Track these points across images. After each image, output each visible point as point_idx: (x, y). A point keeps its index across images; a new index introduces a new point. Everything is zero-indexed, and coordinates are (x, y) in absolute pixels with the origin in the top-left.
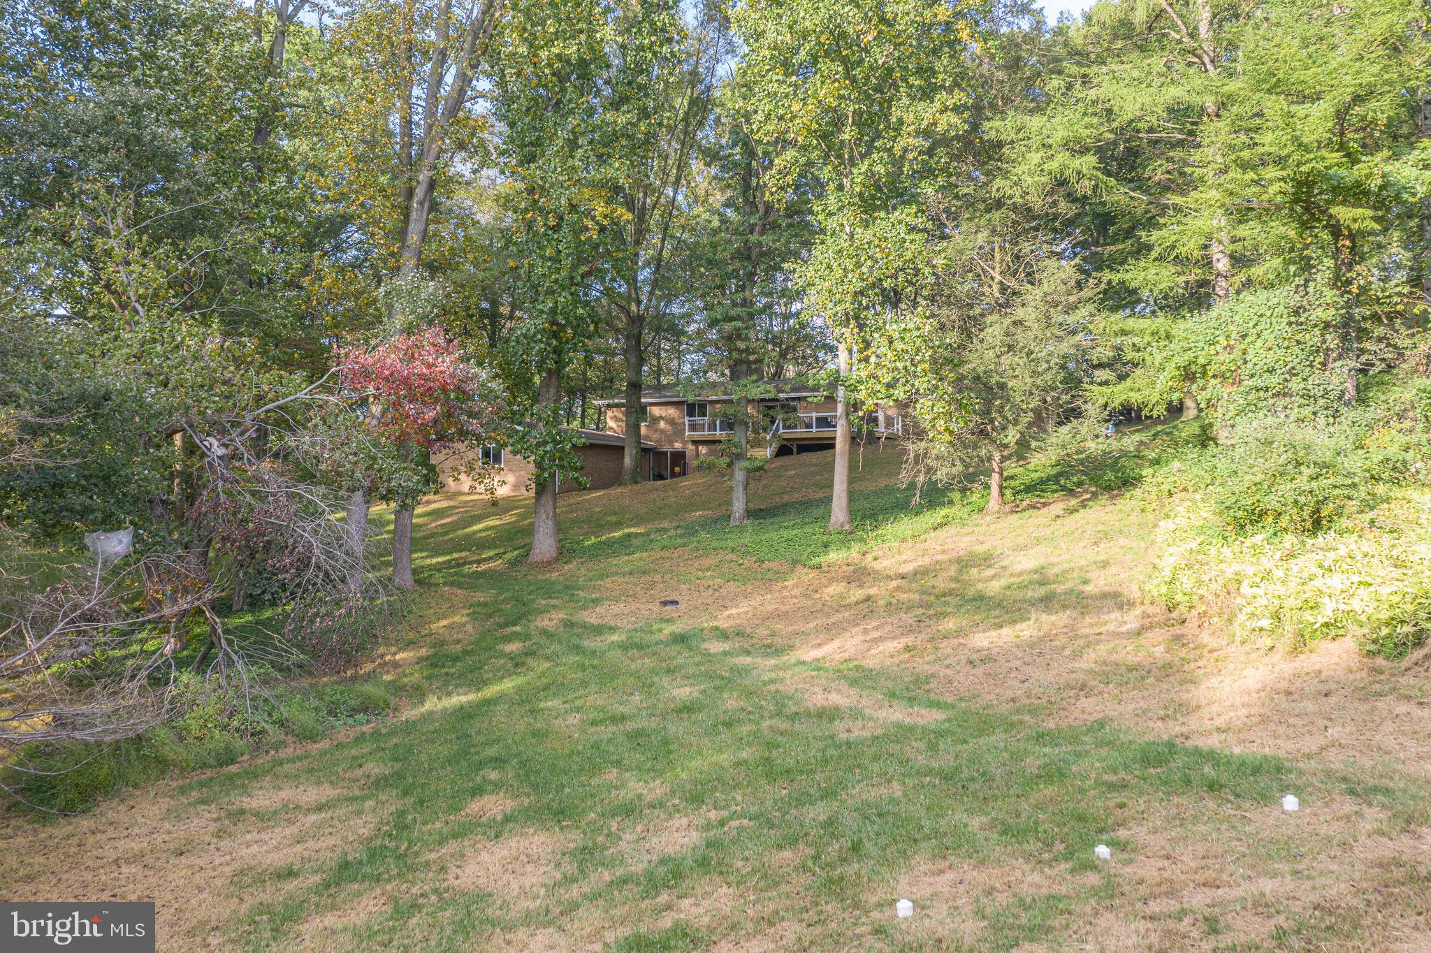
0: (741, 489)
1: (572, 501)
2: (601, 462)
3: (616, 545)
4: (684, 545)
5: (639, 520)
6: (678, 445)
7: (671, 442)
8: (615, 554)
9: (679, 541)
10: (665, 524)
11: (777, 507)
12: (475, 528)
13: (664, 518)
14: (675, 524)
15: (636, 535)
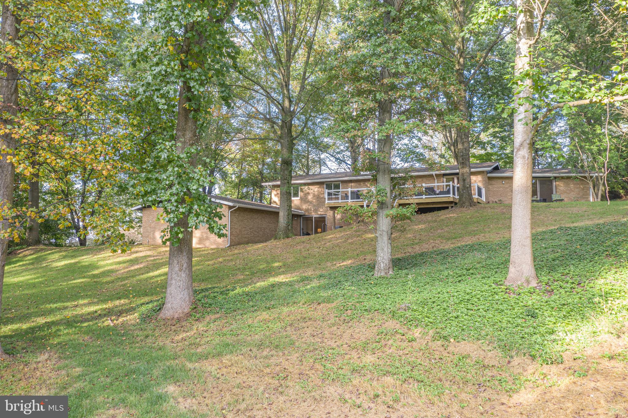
0: (385, 238)
1: (236, 252)
2: (264, 223)
3: (258, 297)
4: (328, 300)
5: (287, 268)
6: (321, 212)
7: (316, 211)
8: (255, 309)
9: (324, 294)
10: (309, 273)
11: (415, 257)
12: (151, 274)
13: (308, 267)
14: (318, 273)
15: (280, 284)
